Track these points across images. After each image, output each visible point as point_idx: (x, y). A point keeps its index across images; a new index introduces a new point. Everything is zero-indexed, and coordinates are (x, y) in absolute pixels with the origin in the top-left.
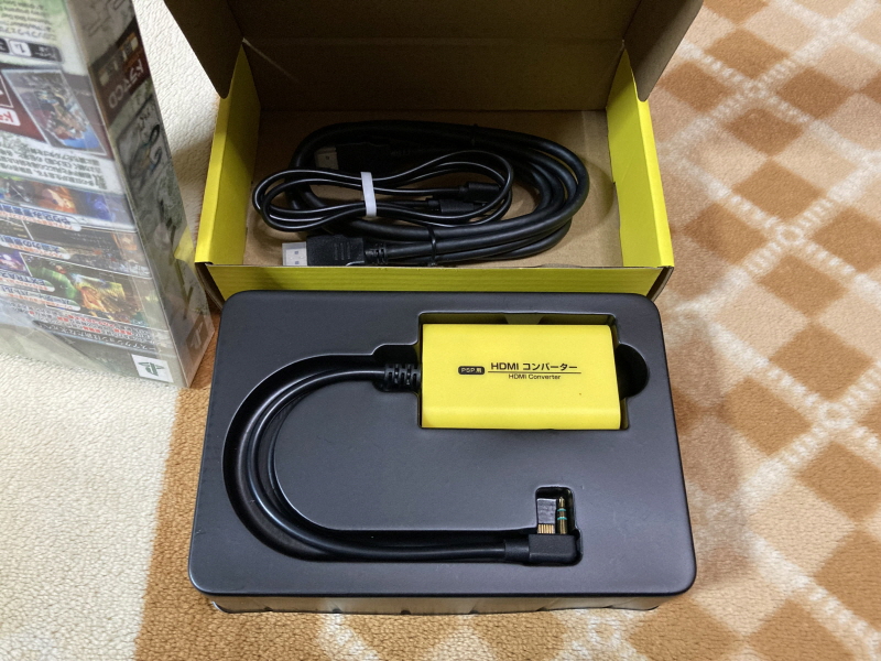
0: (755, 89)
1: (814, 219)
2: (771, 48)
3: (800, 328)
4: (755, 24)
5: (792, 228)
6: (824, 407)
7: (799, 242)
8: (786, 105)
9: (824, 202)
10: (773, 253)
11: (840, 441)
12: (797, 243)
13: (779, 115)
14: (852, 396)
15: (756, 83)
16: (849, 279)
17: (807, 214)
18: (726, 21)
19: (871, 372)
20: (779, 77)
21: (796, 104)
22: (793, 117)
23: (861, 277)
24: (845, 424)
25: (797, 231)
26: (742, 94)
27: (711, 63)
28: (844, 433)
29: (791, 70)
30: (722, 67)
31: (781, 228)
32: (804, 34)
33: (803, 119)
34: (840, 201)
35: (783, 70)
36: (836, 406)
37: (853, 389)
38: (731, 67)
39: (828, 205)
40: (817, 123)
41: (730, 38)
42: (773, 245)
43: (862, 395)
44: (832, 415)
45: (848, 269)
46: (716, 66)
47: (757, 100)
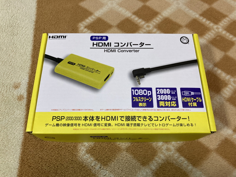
0: (217, 28)
8: (229, 34)
13: (227, 38)
15: (218, 26)
20: (225, 24)
21: (231, 33)
22: (231, 38)
27: (202, 19)
29: (229, 21)
30: (206, 20)
32: (232, 9)
35: (226, 21)
41: (208, 10)
46: (204, 20)
47: (218, 32)
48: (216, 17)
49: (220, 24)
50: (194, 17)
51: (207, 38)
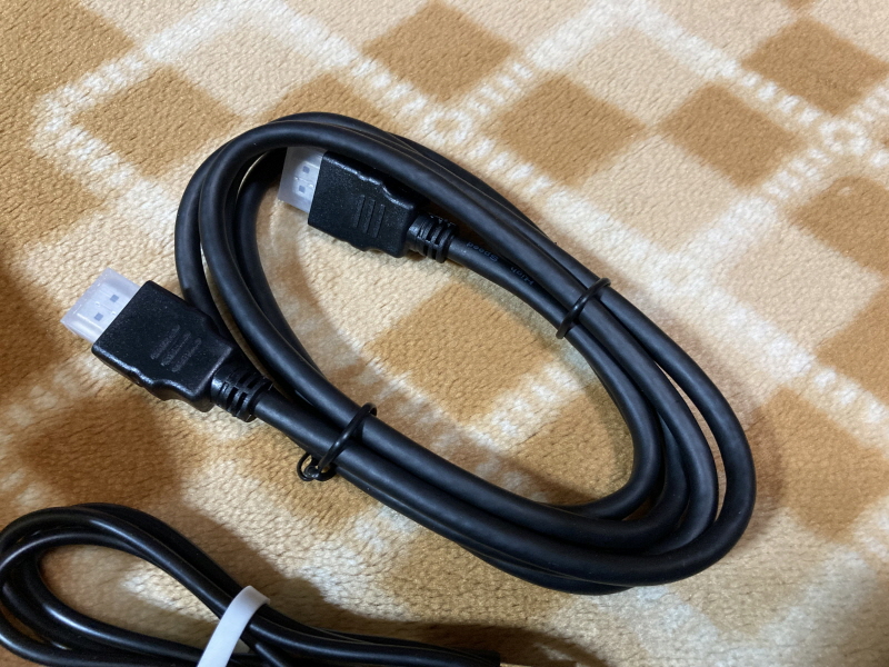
4: (831, 12)
26: (820, 146)
38: (794, 92)
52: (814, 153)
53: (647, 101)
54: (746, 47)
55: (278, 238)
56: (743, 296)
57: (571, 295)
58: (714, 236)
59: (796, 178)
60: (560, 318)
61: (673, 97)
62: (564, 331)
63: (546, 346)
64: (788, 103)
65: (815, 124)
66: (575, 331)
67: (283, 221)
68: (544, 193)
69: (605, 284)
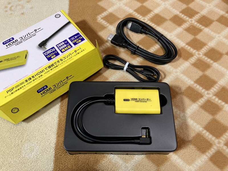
1: (205, 50)
2: (195, 11)
3: (201, 75)
4: (192, 6)
5: (199, 53)
6: (206, 92)
7: (201, 56)
9: (207, 46)
10: (195, 58)
11: (210, 99)
12: (200, 56)
13: (197, 27)
14: (213, 89)
16: (212, 64)
17: (203, 49)
18: (185, 5)
19: (217, 84)
21: (201, 24)
22: (200, 27)
23: (215, 63)
24: (211, 96)
25: (201, 53)
26: (188, 22)
27: (181, 15)
28: (211, 98)
30: (184, 16)
31: (197, 53)
32: (202, 8)
33: (203, 27)
34: (211, 46)
35: (198, 16)
36: (209, 92)
37: (213, 88)
39: (208, 47)
40: (206, 28)
42: (195, 56)
43: (215, 90)
44: (208, 94)
45: (212, 62)
46: (182, 16)
47: (192, 23)
48: (191, 14)
49: (194, 18)
50: (176, 14)
51: (184, 27)
52: (188, 23)
53: (168, 16)
54: (181, 10)
55: (126, 31)
56: (178, 38)
57: (159, 36)
58: (175, 32)
59: (185, 25)
60: (158, 39)
61: (171, 16)
62: (158, 41)
63: (156, 43)
64: (185, 17)
65: (188, 19)
66: (159, 40)
67: (127, 30)
68: (156, 27)
69: (163, 35)
